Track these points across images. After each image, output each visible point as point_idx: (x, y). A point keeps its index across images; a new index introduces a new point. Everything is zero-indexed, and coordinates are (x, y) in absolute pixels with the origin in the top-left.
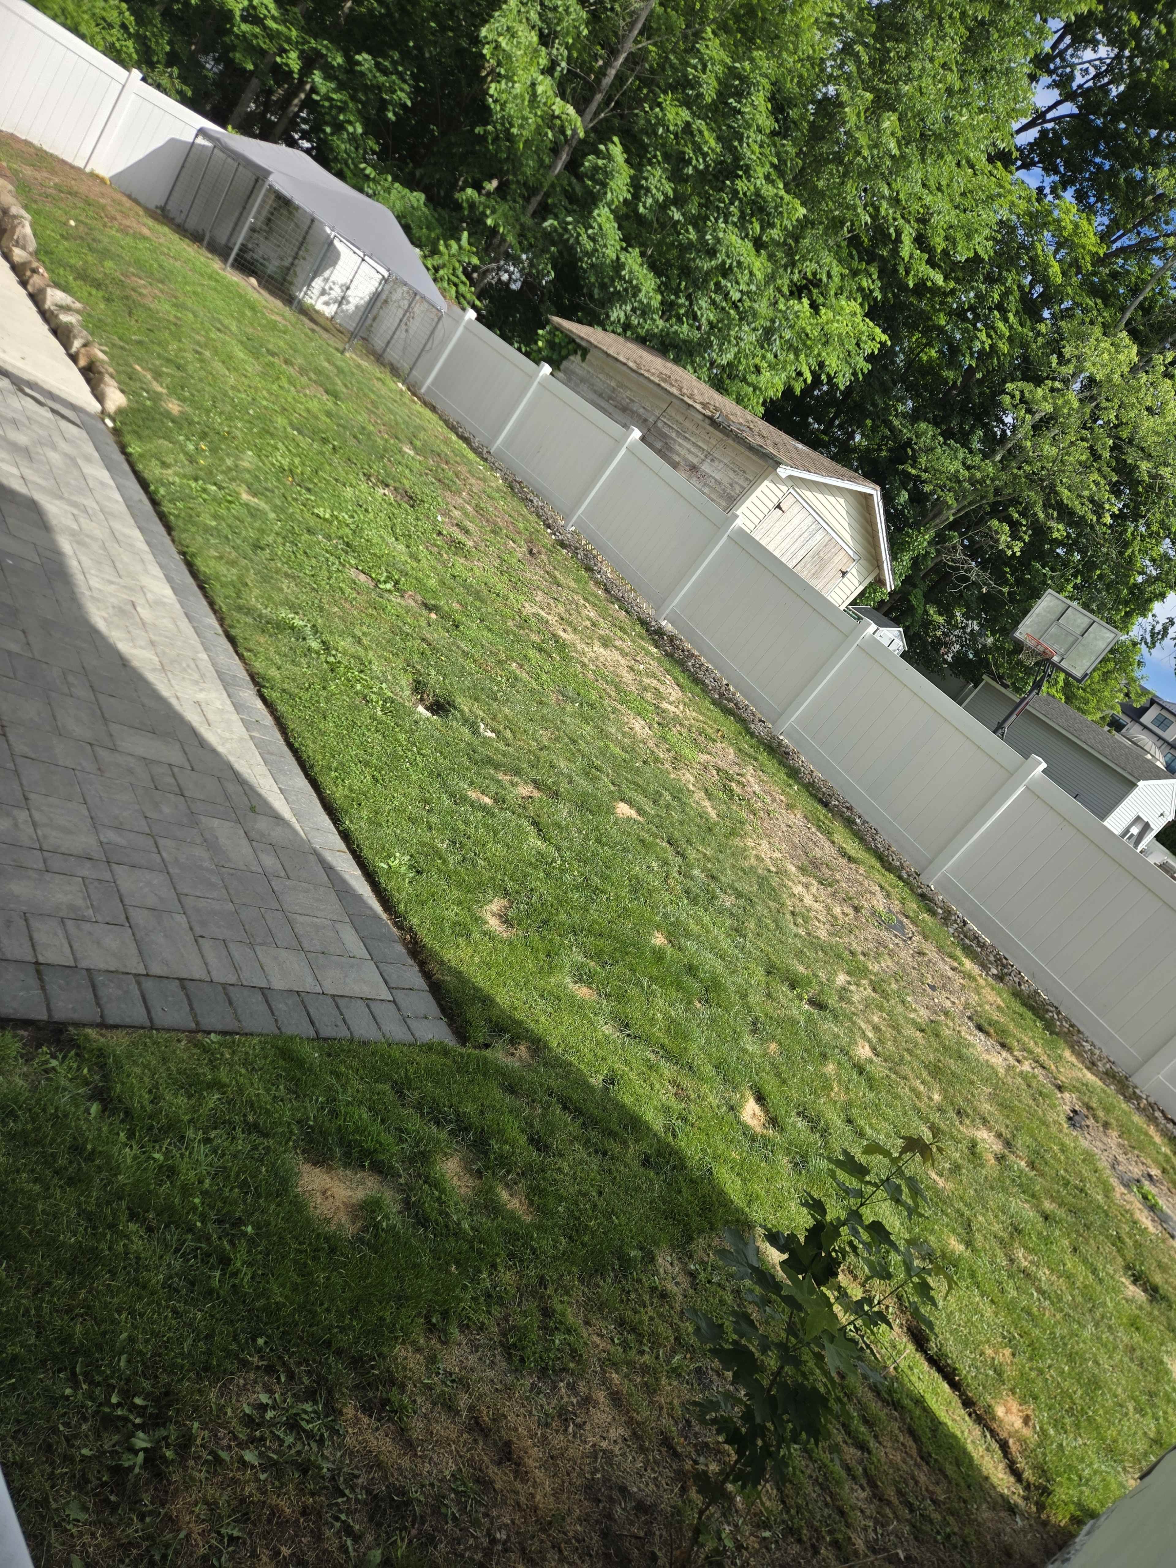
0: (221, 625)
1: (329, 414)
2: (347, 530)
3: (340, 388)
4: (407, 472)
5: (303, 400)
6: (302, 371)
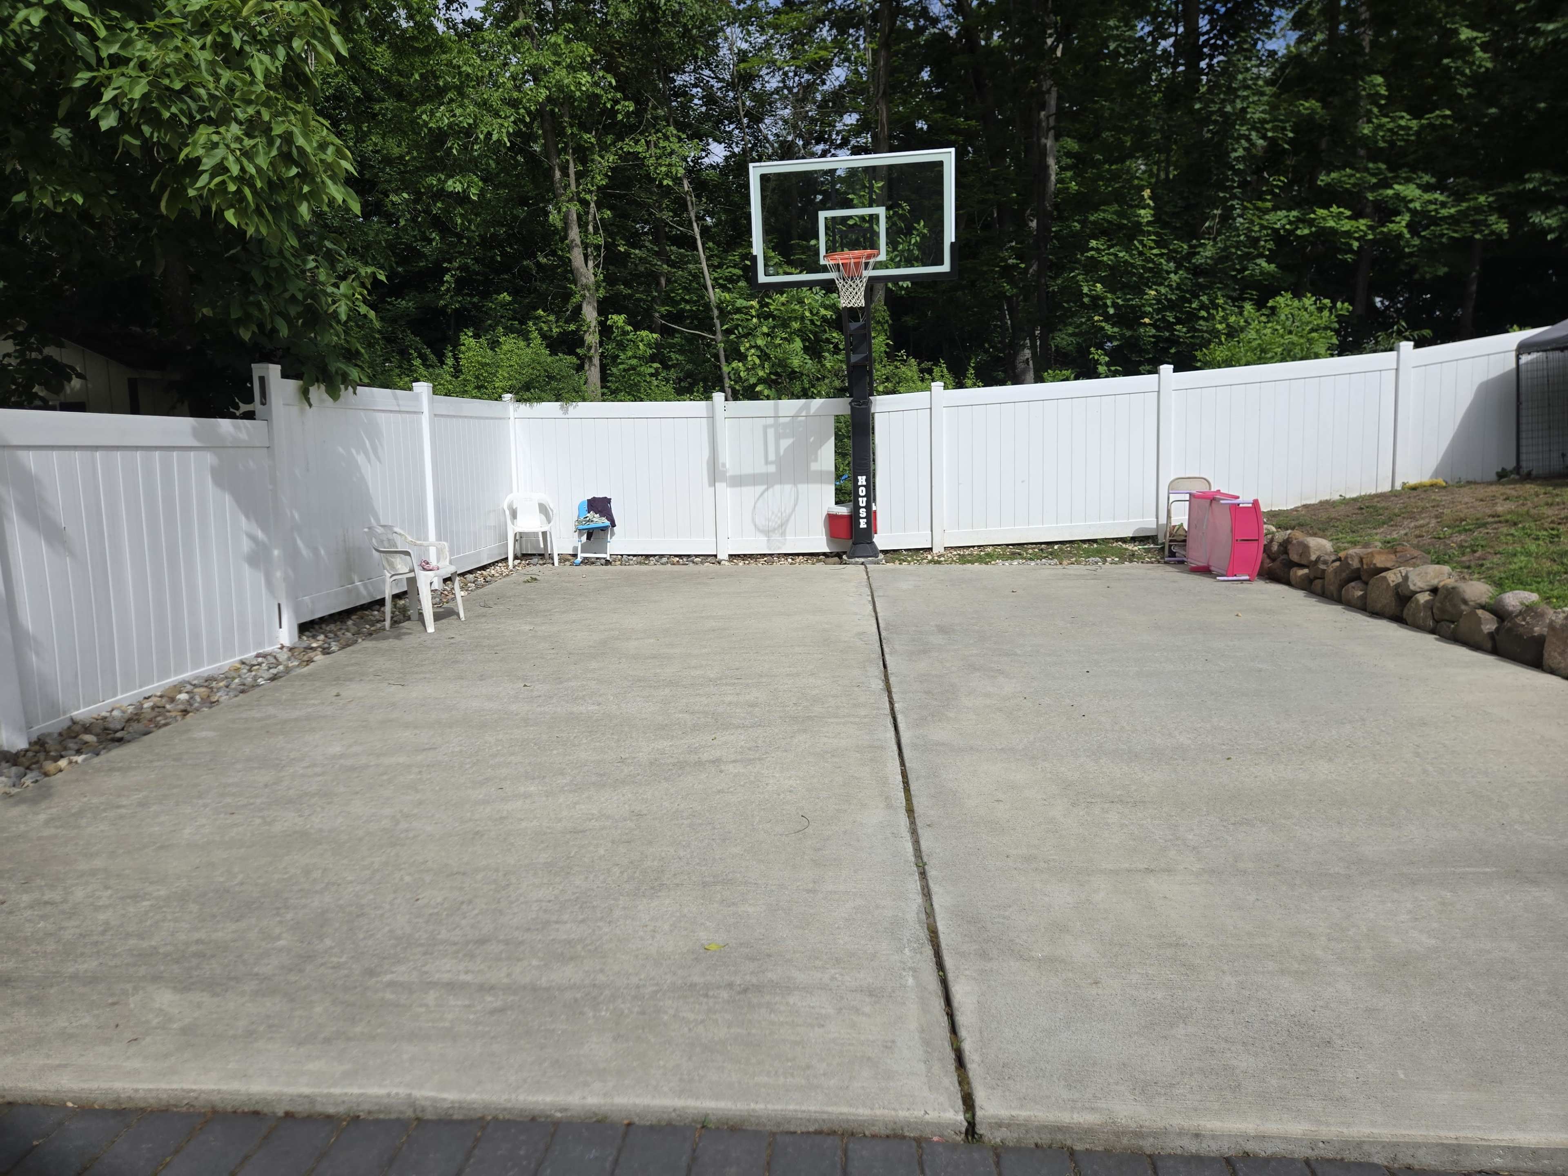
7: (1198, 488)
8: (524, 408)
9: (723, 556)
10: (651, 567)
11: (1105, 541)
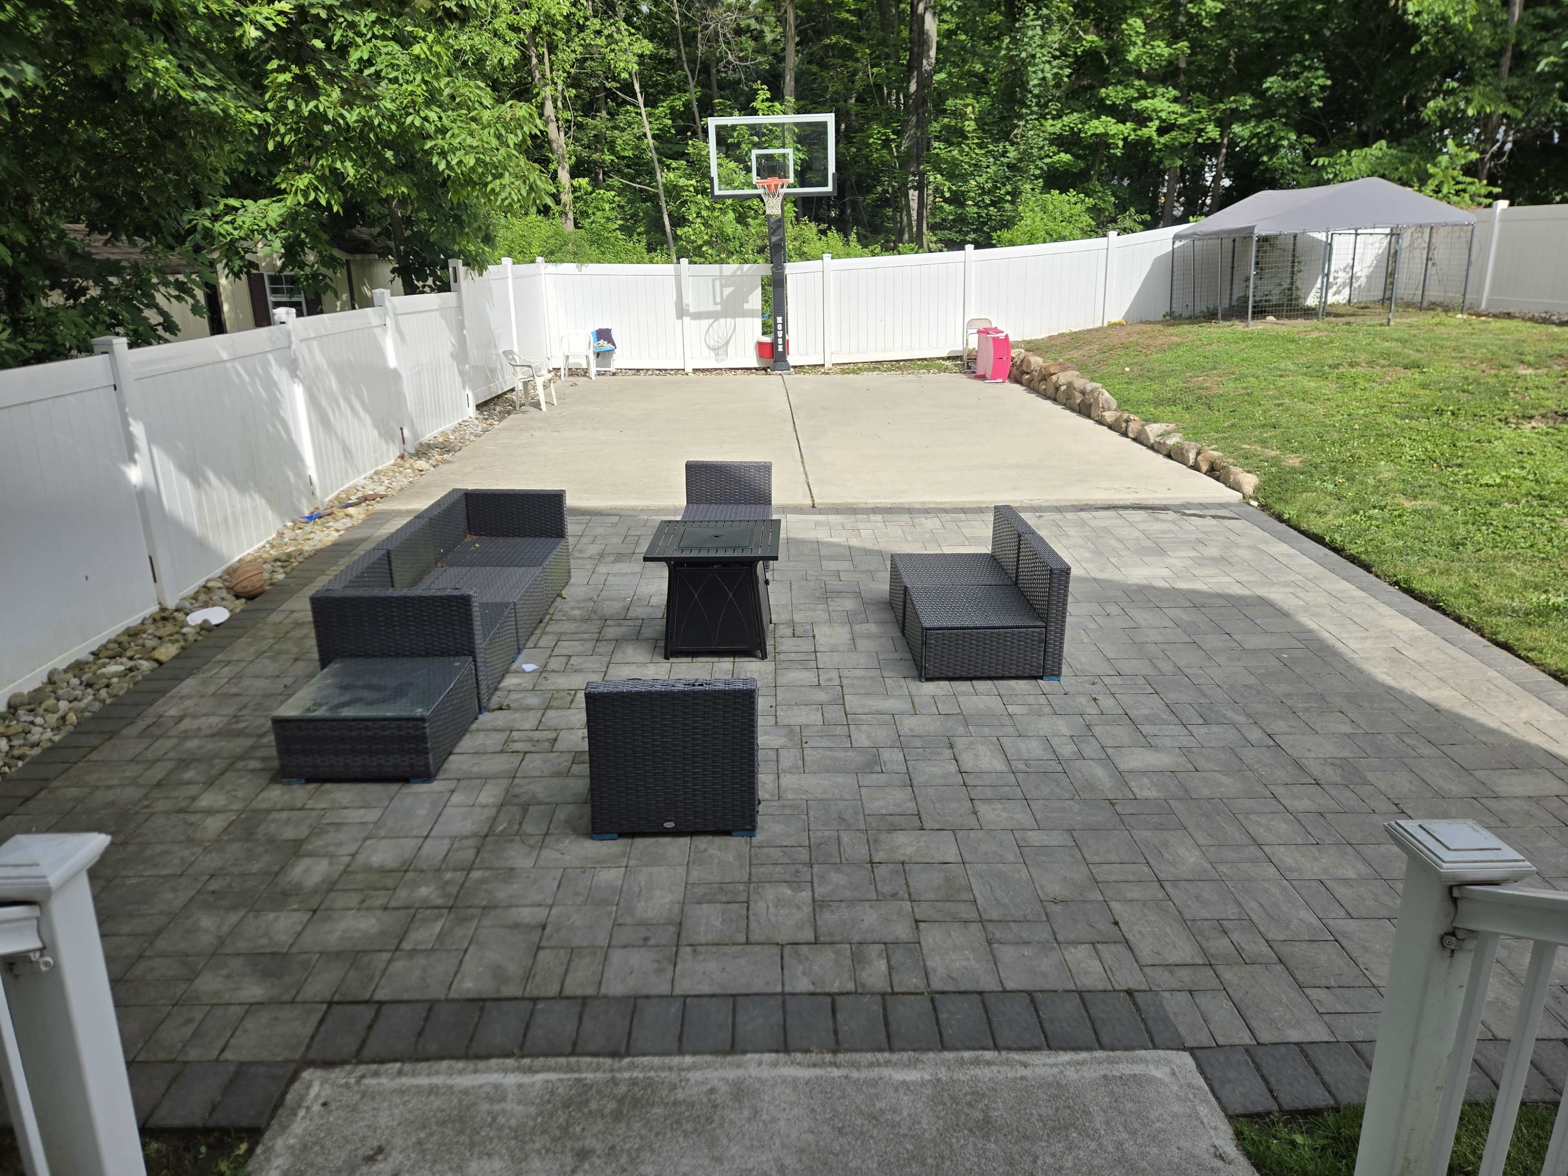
0: (1482, 636)
1: (1424, 386)
2: (1528, 483)
3: (1415, 356)
4: (1542, 392)
5: (1392, 387)
6: (1371, 364)
7: (983, 326)
8: (551, 267)
9: (689, 369)
10: (642, 377)
11: (931, 359)
